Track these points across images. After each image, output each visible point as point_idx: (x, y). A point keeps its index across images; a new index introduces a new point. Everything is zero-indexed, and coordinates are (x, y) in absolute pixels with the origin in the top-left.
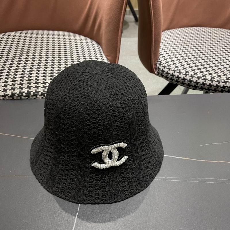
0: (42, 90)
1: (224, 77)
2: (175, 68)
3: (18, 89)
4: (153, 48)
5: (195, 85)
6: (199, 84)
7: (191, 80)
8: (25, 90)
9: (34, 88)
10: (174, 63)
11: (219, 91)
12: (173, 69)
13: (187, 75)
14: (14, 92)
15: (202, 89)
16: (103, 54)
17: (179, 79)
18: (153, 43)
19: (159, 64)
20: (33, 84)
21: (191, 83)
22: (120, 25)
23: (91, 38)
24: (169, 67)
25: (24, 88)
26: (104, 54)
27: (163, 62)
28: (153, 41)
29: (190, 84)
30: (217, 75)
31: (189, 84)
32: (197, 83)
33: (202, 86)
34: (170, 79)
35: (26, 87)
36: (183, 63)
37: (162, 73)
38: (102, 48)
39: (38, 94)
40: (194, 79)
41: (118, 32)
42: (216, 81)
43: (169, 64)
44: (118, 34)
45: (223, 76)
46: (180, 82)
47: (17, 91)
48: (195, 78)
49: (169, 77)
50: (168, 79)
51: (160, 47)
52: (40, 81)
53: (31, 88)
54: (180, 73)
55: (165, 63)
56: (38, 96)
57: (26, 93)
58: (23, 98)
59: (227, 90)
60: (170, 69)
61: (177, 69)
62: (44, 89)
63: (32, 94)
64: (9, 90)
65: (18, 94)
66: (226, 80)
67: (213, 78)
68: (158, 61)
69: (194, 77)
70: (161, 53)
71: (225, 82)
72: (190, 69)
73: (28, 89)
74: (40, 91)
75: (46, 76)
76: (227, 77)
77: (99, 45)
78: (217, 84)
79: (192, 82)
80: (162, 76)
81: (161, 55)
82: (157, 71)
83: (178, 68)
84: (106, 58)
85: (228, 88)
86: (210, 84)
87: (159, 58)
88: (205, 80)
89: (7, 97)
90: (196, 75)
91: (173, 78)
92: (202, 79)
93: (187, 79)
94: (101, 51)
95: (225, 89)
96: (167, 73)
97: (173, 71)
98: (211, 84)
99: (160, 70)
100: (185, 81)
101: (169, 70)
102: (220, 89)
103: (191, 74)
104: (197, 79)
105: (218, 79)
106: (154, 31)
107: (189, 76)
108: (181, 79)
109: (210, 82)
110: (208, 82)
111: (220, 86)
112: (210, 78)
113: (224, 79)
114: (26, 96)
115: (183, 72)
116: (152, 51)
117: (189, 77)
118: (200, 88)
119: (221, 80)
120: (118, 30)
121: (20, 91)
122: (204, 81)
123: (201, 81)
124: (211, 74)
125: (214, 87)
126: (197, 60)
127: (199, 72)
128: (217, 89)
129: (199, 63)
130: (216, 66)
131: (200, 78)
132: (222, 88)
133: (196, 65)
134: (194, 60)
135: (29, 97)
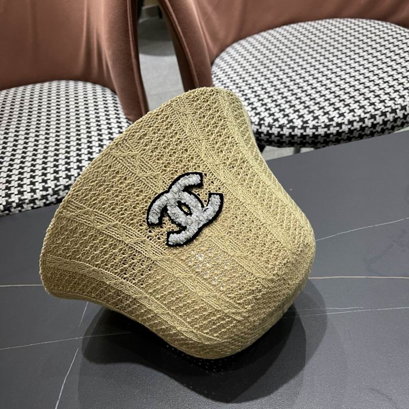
0: (17, 198)
1: (324, 119)
5: (278, 140)
6: (284, 137)
7: (270, 132)
11: (322, 143)
13: (263, 125)
15: (291, 144)
16: (120, 112)
21: (270, 137)
26: (123, 112)
29: (270, 139)
30: (313, 116)
31: (268, 139)
32: (280, 136)
33: (290, 139)
36: (254, 103)
39: (12, 206)
40: (275, 131)
42: (311, 127)
45: (323, 116)
48: (276, 128)
52: (13, 183)
56: (12, 210)
59: (334, 140)
62: (19, 196)
66: (328, 124)
67: (306, 122)
69: (274, 127)
71: (327, 126)
72: (266, 114)
74: (14, 202)
75: (24, 172)
76: (330, 117)
78: (314, 133)
79: (273, 136)
84: (126, 118)
85: (334, 136)
86: (302, 134)
88: (293, 128)
90: (277, 124)
92: (288, 128)
93: (262, 133)
95: (331, 139)
98: (305, 134)
100: (260, 136)
102: (321, 139)
103: (268, 122)
104: (279, 130)
105: (314, 123)
106: (193, 60)
107: (266, 126)
109: (302, 131)
110: (298, 132)
111: (320, 135)
112: (301, 123)
113: (324, 122)
115: (256, 121)
117: (266, 128)
118: (287, 143)
119: (319, 124)
122: (291, 130)
123: (286, 131)
124: (302, 116)
125: (310, 137)
126: (279, 94)
127: (282, 116)
128: (316, 141)
129: (283, 98)
130: (311, 100)
131: (284, 128)
132: (325, 138)
133: (278, 103)
134: (274, 95)
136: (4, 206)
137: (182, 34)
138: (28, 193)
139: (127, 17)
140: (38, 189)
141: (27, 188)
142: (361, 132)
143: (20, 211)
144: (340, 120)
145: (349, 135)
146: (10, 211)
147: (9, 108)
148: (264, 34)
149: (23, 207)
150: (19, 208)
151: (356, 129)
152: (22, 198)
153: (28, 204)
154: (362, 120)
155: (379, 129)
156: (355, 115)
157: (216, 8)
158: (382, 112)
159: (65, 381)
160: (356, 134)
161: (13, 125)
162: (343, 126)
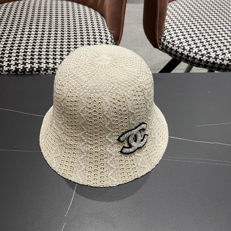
0: (45, 66)
2: (179, 44)
3: (21, 64)
4: (158, 23)
5: (198, 63)
6: (203, 61)
7: (195, 57)
8: (28, 66)
9: (36, 63)
10: (179, 38)
11: (223, 69)
12: (177, 45)
13: (191, 52)
14: (18, 67)
15: (205, 67)
16: (106, 27)
17: (182, 56)
18: (158, 17)
19: (163, 39)
20: (35, 59)
21: (194, 60)
23: (95, 9)
24: (173, 43)
25: (27, 64)
26: (108, 27)
27: (168, 37)
28: (158, 16)
29: (194, 61)
30: (222, 53)
31: (192, 61)
32: (200, 60)
33: (206, 63)
34: (173, 55)
35: (29, 63)
36: (188, 38)
37: (166, 49)
38: (106, 21)
39: (41, 70)
40: (198, 57)
42: (220, 59)
43: (173, 40)
45: (228, 54)
46: (183, 58)
47: (21, 67)
48: (199, 55)
49: (172, 53)
50: (172, 55)
51: (166, 21)
52: (42, 56)
53: (35, 63)
54: (184, 49)
55: (169, 38)
56: (41, 72)
57: (29, 69)
58: (26, 73)
60: (175, 46)
61: (182, 46)
62: (46, 65)
63: (35, 69)
64: (12, 65)
65: (21, 70)
67: (218, 55)
68: (163, 36)
69: (198, 54)
70: (166, 27)
71: (229, 60)
72: (194, 46)
73: (31, 65)
74: (43, 67)
75: (49, 51)
77: (103, 17)
78: (221, 63)
79: (196, 60)
80: (166, 51)
81: (166, 29)
82: (161, 46)
83: (182, 44)
86: (214, 61)
87: (164, 33)
88: (209, 57)
89: (11, 72)
90: (200, 52)
91: (176, 54)
92: (206, 57)
93: (190, 56)
94: (104, 24)
95: (229, 68)
96: (171, 49)
97: (177, 47)
98: (215, 62)
99: (164, 46)
100: (188, 58)
101: (173, 46)
102: (223, 67)
103: (195, 51)
104: (201, 57)
105: (222, 56)
106: (160, 5)
107: (193, 53)
108: (185, 56)
109: (214, 60)
110: (211, 60)
111: (224, 64)
112: (215, 56)
113: (228, 57)
114: (29, 71)
115: (187, 49)
116: (157, 25)
117: (193, 54)
118: (203, 65)
119: (225, 58)
121: (24, 66)
122: (207, 58)
123: (205, 58)
124: (215, 51)
125: (218, 65)
126: (203, 36)
127: (204, 49)
128: (220, 67)
129: (205, 39)
130: (222, 43)
131: (204, 56)
132: (226, 67)
133: (202, 41)
134: (200, 36)
135: (32, 73)
136: (36, 68)
138: (52, 64)
140: (58, 63)
141: (51, 61)
143: (45, 74)
146: (39, 73)
149: (47, 72)
150: (45, 72)
152: (48, 66)
153: (50, 70)
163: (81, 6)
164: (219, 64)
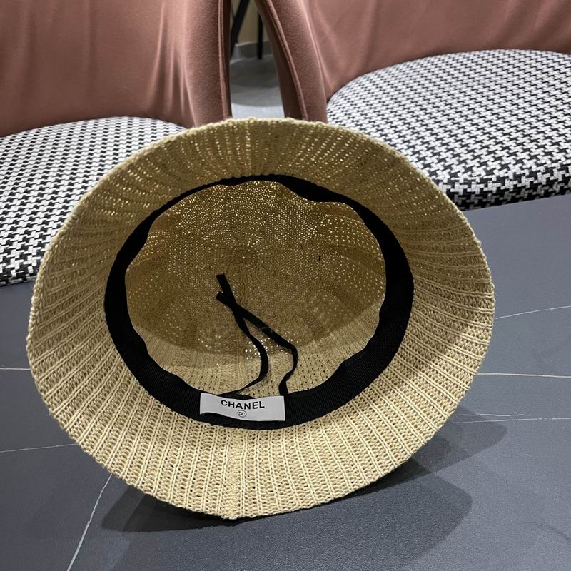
1: (481, 171)
9: (34, 256)
11: (476, 206)
20: (32, 247)
22: (220, 84)
25: (12, 260)
30: (464, 167)
35: (16, 257)
41: (221, 102)
42: (462, 181)
44: (222, 106)
45: (478, 167)
52: (48, 239)
53: (29, 257)
59: (493, 200)
63: (30, 269)
66: (485, 177)
67: (455, 175)
71: (484, 181)
73: (22, 261)
76: (488, 169)
78: (465, 190)
85: (493, 195)
86: (448, 190)
95: (488, 199)
98: (452, 190)
102: (475, 199)
105: (466, 176)
109: (449, 187)
110: (443, 188)
111: (474, 192)
112: (448, 177)
113: (480, 175)
119: (473, 178)
120: (220, 98)
121: (5, 267)
124: (449, 167)
125: (460, 196)
126: (418, 138)
127: (421, 167)
128: (468, 201)
129: (423, 143)
130: (463, 146)
132: (481, 198)
133: (416, 150)
134: (411, 139)
135: (25, 279)
136: (33, 267)
137: (289, 51)
139: (217, 26)
142: (531, 191)
144: (502, 174)
145: (514, 194)
147: (50, 148)
148: (400, 66)
151: (524, 187)
154: (533, 174)
155: (557, 188)
156: (524, 167)
157: (337, 28)
158: (562, 165)
159: (101, 495)
160: (524, 194)
161: (55, 167)
162: (507, 182)
163: (148, 122)
164: (461, 194)
